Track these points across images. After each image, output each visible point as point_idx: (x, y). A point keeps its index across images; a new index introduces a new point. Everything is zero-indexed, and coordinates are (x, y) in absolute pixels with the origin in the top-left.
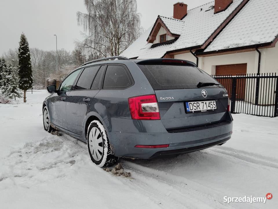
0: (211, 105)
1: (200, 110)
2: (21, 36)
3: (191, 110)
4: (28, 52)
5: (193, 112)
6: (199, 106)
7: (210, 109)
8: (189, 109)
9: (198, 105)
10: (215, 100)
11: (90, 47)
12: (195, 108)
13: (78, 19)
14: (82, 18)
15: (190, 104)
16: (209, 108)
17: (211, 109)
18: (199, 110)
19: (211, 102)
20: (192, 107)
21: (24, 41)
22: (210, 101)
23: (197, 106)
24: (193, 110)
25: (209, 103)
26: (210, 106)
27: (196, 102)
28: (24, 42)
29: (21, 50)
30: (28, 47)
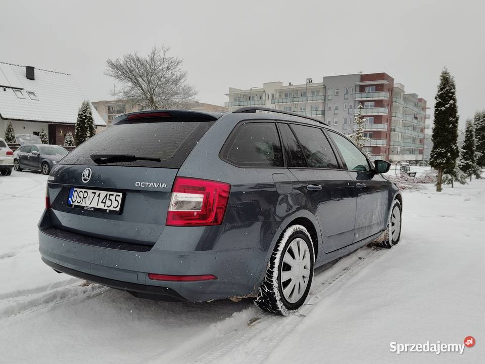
0: (109, 199)
1: (84, 205)
2: (441, 74)
3: (72, 202)
5: (74, 206)
7: (103, 208)
9: (85, 195)
10: (121, 192)
15: (75, 191)
16: (101, 206)
17: (106, 208)
19: (110, 195)
20: (76, 197)
21: (446, 82)
22: (109, 193)
23: (84, 198)
24: (76, 203)
25: (106, 196)
26: (105, 203)
27: (83, 190)
28: (445, 85)
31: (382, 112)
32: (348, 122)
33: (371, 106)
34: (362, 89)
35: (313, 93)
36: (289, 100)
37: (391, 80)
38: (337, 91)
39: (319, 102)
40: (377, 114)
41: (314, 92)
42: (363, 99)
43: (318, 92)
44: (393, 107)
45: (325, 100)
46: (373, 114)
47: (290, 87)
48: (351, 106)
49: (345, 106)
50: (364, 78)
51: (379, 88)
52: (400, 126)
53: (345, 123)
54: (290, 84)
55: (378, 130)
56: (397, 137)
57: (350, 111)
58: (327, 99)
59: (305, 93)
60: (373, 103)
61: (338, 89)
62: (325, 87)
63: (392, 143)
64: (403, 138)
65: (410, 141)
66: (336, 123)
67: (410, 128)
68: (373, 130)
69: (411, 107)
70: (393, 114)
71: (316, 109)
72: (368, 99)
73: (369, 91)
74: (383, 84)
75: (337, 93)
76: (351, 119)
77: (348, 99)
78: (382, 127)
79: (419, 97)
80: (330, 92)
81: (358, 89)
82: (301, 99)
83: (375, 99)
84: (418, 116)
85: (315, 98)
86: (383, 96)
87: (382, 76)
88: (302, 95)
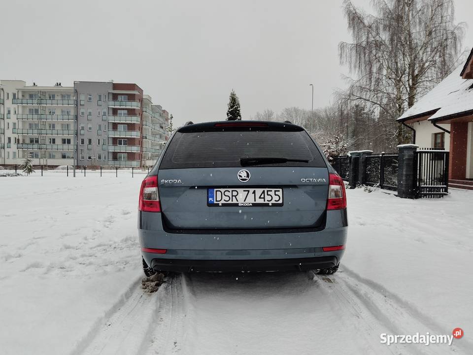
1: (237, 202)
2: (230, 95)
3: (216, 201)
4: (239, 118)
5: (220, 205)
6: (235, 196)
7: (263, 202)
8: (213, 199)
9: (235, 193)
10: (280, 188)
11: (361, 98)
12: (227, 199)
13: (341, 55)
14: (347, 51)
15: (216, 191)
16: (260, 201)
17: (266, 202)
18: (235, 201)
20: (221, 197)
21: (234, 102)
23: (232, 196)
24: (223, 202)
25: (263, 192)
26: (264, 198)
27: (230, 190)
28: (233, 104)
29: (229, 115)
30: (239, 110)
31: (135, 120)
32: (103, 128)
33: (124, 114)
34: (115, 97)
35: (63, 96)
36: (35, 101)
37: (141, 91)
38: (90, 97)
39: (70, 107)
40: (130, 122)
41: (65, 95)
42: (116, 107)
43: (69, 96)
44: (143, 117)
45: (77, 105)
46: (127, 122)
47: (35, 88)
48: (104, 113)
49: (99, 112)
50: (116, 86)
51: (131, 98)
52: (150, 134)
53: (100, 129)
54: (34, 84)
55: (132, 137)
56: (147, 144)
57: (104, 118)
58: (79, 104)
59: (54, 96)
60: (126, 112)
61: (91, 95)
62: (76, 91)
63: (144, 149)
64: (152, 145)
65: (158, 148)
66: (90, 128)
67: (158, 136)
68: (127, 137)
69: (158, 118)
70: (144, 123)
71: (68, 113)
72: (122, 107)
73: (122, 99)
74: (135, 94)
75: (90, 99)
76: (105, 125)
77: (101, 105)
78: (135, 134)
79: (163, 109)
80: (82, 97)
81: (111, 97)
82: (49, 102)
83: (127, 107)
84: (163, 126)
85: (66, 102)
86: (135, 105)
87: (133, 87)
88: (50, 98)
